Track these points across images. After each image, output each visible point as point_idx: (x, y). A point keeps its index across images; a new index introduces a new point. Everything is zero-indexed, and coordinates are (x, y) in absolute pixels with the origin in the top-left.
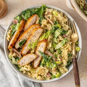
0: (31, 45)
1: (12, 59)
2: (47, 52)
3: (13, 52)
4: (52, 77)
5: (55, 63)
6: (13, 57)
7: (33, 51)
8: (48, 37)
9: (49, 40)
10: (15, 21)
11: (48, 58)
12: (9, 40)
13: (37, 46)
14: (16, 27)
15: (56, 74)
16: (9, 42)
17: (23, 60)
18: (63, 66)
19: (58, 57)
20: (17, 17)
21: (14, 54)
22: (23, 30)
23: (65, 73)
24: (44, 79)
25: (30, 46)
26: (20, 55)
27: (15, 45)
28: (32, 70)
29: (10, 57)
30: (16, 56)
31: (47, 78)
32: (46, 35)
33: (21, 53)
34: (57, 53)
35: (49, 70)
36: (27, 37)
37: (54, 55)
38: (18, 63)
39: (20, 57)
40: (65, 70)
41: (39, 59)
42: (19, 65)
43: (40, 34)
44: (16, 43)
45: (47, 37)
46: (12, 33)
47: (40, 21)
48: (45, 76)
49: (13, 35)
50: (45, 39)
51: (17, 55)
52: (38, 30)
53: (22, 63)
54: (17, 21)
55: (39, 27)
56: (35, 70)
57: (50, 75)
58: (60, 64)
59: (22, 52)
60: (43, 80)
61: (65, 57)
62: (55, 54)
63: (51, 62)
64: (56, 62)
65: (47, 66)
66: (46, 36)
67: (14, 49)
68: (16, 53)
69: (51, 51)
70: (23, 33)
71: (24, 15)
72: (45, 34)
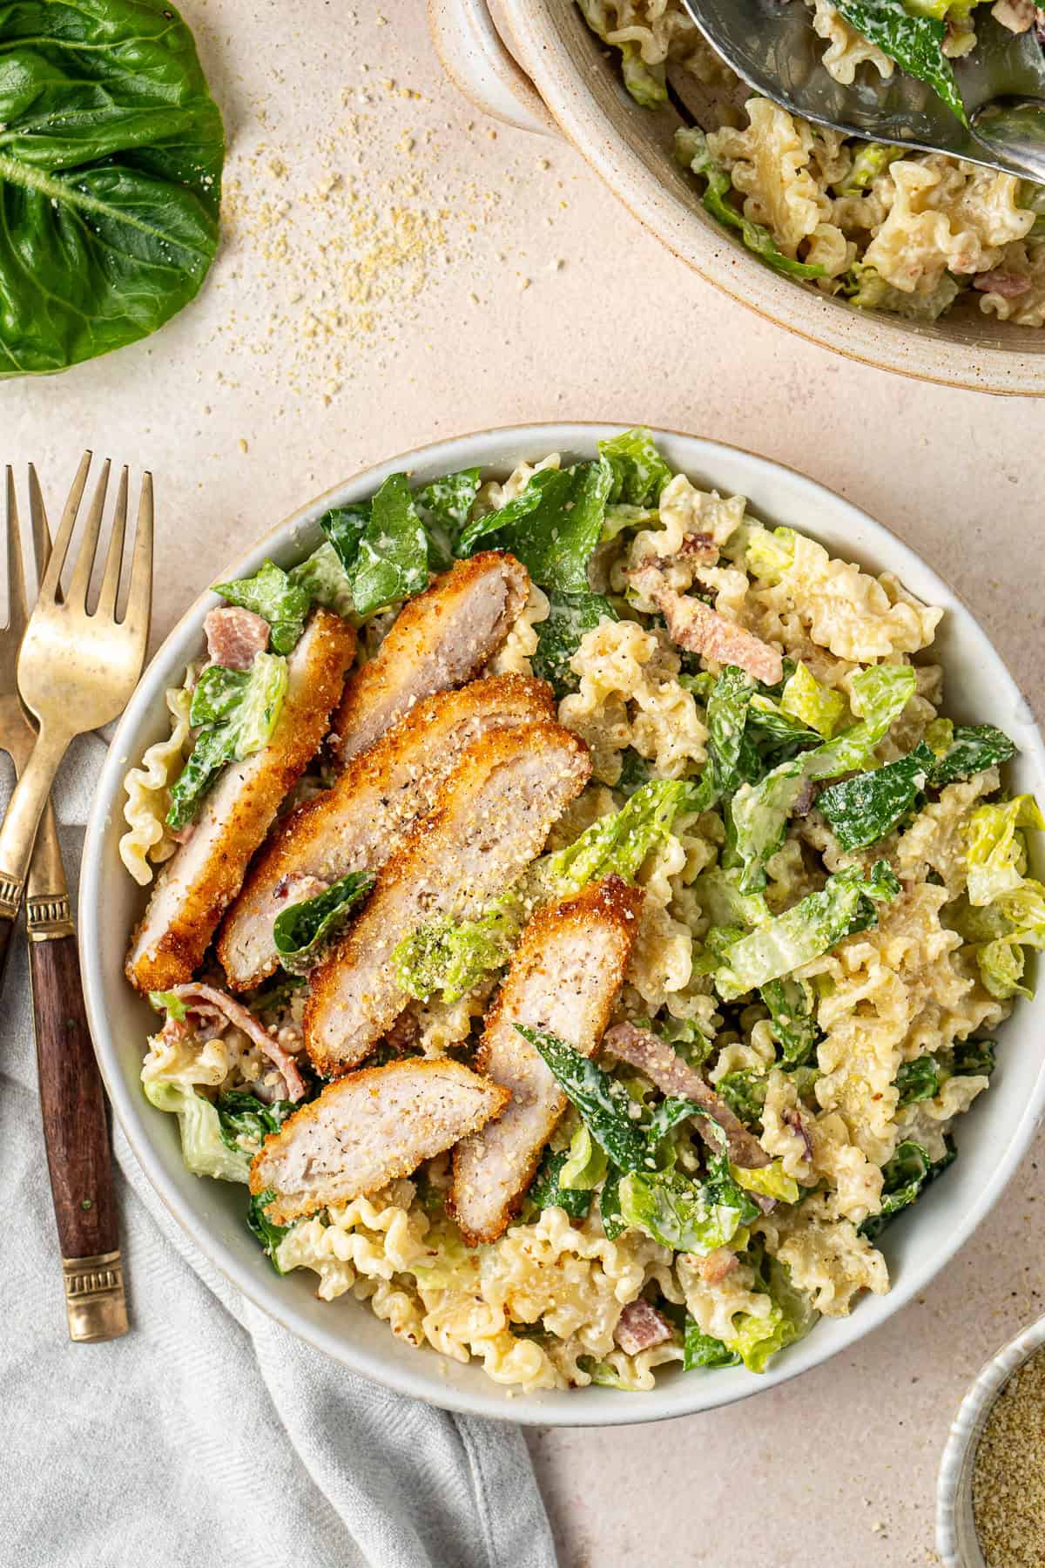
0: (426, 948)
1: (174, 1119)
2: (635, 1046)
3: (197, 1024)
4: (678, 1354)
5: (731, 1183)
6: (189, 1092)
7: (455, 1025)
8: (652, 854)
9: (659, 888)
10: (225, 631)
11: (647, 1118)
12: (143, 876)
13: (504, 970)
14: (236, 701)
15: (738, 1317)
16: (139, 900)
17: (324, 1135)
18: (826, 1223)
19: (769, 1119)
20: (252, 575)
21: (212, 1061)
22: (327, 747)
23: (853, 1304)
24: (583, 1378)
25: (415, 962)
26: (285, 1065)
27: (219, 935)
28: (429, 1262)
29: (151, 1089)
30: (235, 1072)
31: (620, 1361)
32: (629, 824)
33: (302, 1039)
34: (754, 1054)
35: (650, 1267)
36: (375, 838)
37: (714, 1077)
38: (252, 1163)
39: (279, 1096)
40: (851, 1267)
41: (529, 1131)
42: (275, 1195)
43: (556, 815)
44: (244, 912)
45: (634, 854)
46: (189, 786)
47: (552, 637)
48: (596, 1340)
49: (196, 810)
50: (615, 886)
51: (251, 1071)
52: (531, 765)
53: (307, 1176)
54: (255, 627)
55: (544, 715)
56: (475, 1262)
57: (663, 1332)
58: (792, 1197)
59: (306, 1025)
60: (572, 1385)
61: (853, 1105)
62: (737, 1065)
63: (680, 1167)
64: (747, 1178)
65: (630, 1217)
66: (621, 840)
67: (207, 992)
68: (234, 1042)
69: (689, 1037)
70: (327, 793)
71: (349, 553)
72: (609, 820)
